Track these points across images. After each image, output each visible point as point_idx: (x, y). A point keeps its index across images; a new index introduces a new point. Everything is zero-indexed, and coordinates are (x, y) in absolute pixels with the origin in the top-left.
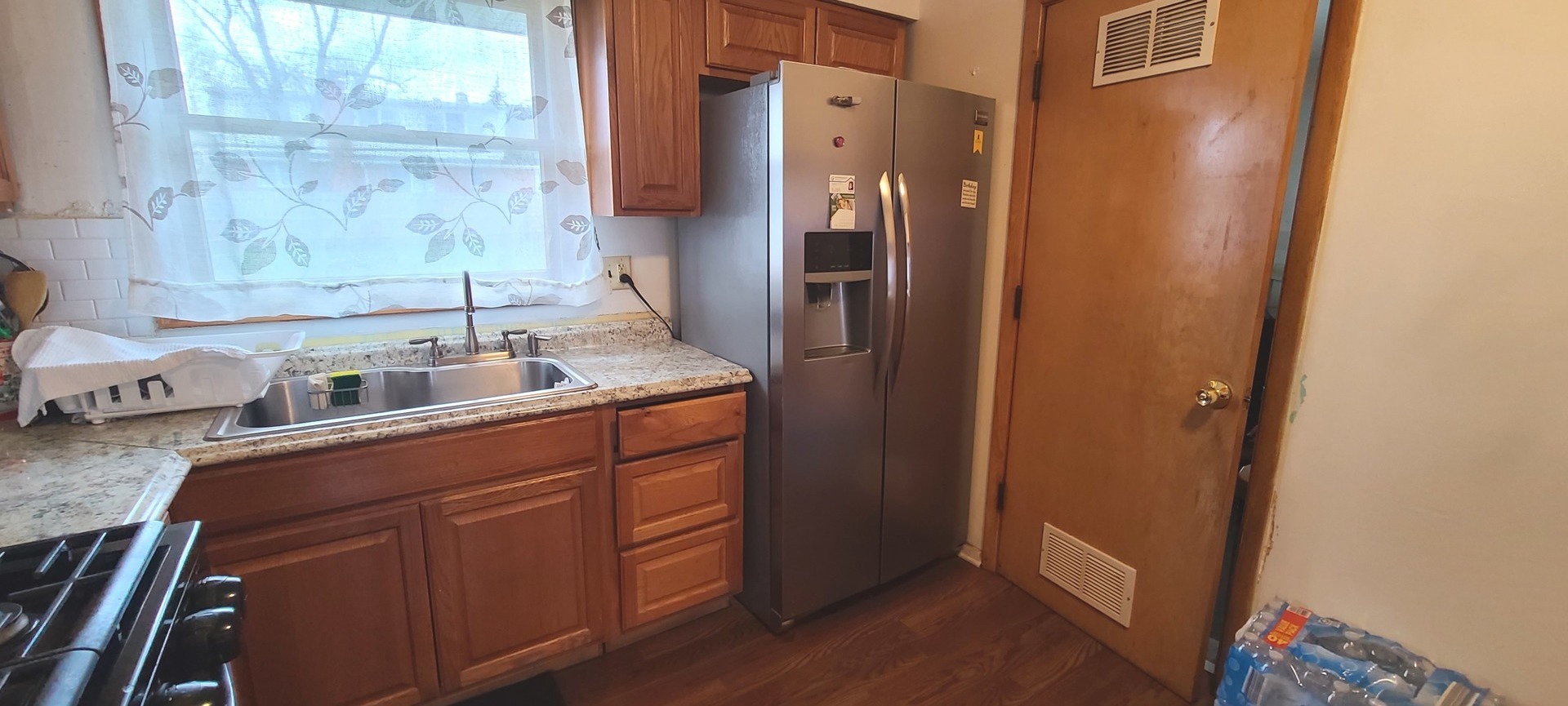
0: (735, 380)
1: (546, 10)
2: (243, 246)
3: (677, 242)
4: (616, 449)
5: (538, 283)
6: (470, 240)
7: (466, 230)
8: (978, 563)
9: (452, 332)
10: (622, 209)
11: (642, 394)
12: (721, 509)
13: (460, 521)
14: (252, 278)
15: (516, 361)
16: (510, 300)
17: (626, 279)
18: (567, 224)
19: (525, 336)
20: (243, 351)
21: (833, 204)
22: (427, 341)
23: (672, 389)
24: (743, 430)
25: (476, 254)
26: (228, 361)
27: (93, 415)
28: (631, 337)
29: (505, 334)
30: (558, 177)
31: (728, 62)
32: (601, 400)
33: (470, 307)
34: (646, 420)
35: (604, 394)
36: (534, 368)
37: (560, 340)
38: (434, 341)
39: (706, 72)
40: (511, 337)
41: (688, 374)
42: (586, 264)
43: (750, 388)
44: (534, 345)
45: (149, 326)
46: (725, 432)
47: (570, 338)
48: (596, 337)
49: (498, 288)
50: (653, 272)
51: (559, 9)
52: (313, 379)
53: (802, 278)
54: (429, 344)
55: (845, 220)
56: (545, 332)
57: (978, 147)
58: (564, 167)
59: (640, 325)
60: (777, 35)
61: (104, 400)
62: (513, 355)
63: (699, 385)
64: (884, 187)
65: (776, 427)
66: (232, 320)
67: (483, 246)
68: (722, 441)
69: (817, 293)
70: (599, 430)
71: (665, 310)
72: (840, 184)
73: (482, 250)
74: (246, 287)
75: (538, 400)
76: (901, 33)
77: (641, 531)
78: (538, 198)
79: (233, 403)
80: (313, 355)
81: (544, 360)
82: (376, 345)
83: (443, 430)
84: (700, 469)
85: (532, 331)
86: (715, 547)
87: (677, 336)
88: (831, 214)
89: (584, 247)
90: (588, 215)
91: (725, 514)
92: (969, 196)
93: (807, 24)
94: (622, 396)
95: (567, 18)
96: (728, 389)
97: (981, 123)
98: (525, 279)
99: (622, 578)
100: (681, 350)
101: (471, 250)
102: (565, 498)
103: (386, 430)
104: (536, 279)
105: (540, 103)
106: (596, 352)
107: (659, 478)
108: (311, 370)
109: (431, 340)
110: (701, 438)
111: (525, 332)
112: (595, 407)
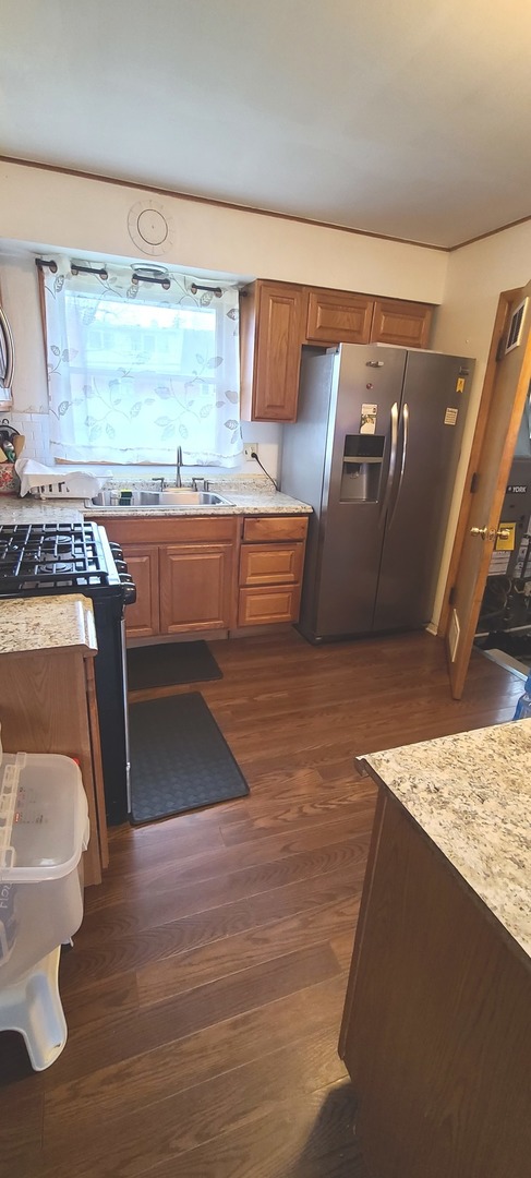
0: (303, 511)
1: (226, 311)
2: (90, 428)
3: (283, 438)
4: (242, 537)
5: (211, 455)
6: (182, 431)
7: (180, 426)
8: (435, 634)
9: (170, 476)
10: (255, 418)
11: (257, 512)
12: (290, 576)
13: (175, 559)
14: (92, 444)
15: (198, 493)
16: (197, 462)
17: (254, 455)
18: (227, 425)
19: (202, 482)
20: (94, 475)
21: (363, 420)
22: (159, 479)
23: (271, 511)
24: (306, 536)
25: (185, 437)
26: (90, 478)
27: (42, 496)
28: (255, 487)
29: (194, 479)
30: (225, 399)
31: (318, 337)
32: (237, 512)
33: (180, 465)
34: (257, 524)
35: (239, 509)
36: (206, 497)
37: (219, 485)
38: (162, 479)
39: (306, 343)
40: (196, 481)
41: (280, 505)
42: (235, 446)
43: (311, 515)
44: (207, 485)
45: (53, 462)
46: (297, 536)
47: (225, 485)
48: (237, 486)
49: (194, 456)
50: (269, 453)
51: (233, 310)
52: (113, 492)
53: (342, 459)
54: (160, 481)
55: (368, 429)
56: (212, 480)
57: (460, 388)
58: (228, 394)
59: (259, 482)
60: (348, 320)
61: (47, 489)
62: (197, 490)
63: (285, 511)
64: (394, 411)
65: (321, 539)
66: (85, 461)
67: (188, 433)
68: (293, 541)
69: (350, 468)
70: (235, 527)
71: (274, 476)
72: (368, 409)
73: (188, 436)
74: (90, 447)
75: (209, 509)
76: (428, 314)
77: (251, 580)
78: (214, 410)
79: (90, 496)
80: (115, 481)
81: (211, 494)
82: (137, 479)
83: (170, 516)
84: (281, 554)
85: (206, 479)
86: (286, 596)
87: (278, 489)
88: (361, 425)
89: (234, 438)
90: (238, 420)
91: (293, 580)
92: (450, 417)
93: (367, 313)
94: (247, 512)
95: (237, 315)
96: (300, 515)
97: (463, 374)
98: (205, 452)
99: (240, 601)
100: (279, 495)
101: (183, 435)
102: (217, 556)
103: (149, 513)
104: (210, 452)
105: (219, 360)
106: (236, 493)
107: (261, 555)
108: (112, 488)
110: (282, 537)
111: (203, 479)
112: (234, 515)
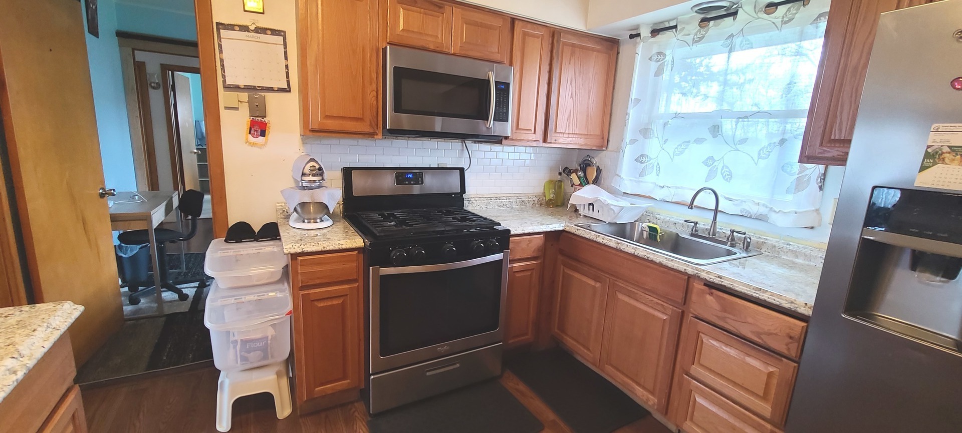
0: (803, 310)
5: (764, 205)
6: (724, 172)
7: (723, 166)
9: (705, 220)
10: (803, 158)
16: (741, 211)
22: (692, 222)
25: (727, 180)
27: (581, 212)
29: (733, 232)
32: (690, 271)
33: (716, 211)
34: (709, 296)
35: (696, 269)
37: (777, 249)
38: (696, 223)
40: (735, 234)
44: (745, 243)
46: (780, 347)
47: (785, 251)
49: (736, 203)
52: (644, 225)
53: (855, 234)
54: (693, 224)
67: (732, 176)
70: (687, 290)
73: (731, 178)
78: (777, 149)
79: (605, 221)
80: (657, 216)
85: (748, 234)
98: (757, 201)
101: (724, 178)
102: (661, 316)
104: (763, 202)
108: (655, 222)
109: (694, 222)
111: (745, 234)
